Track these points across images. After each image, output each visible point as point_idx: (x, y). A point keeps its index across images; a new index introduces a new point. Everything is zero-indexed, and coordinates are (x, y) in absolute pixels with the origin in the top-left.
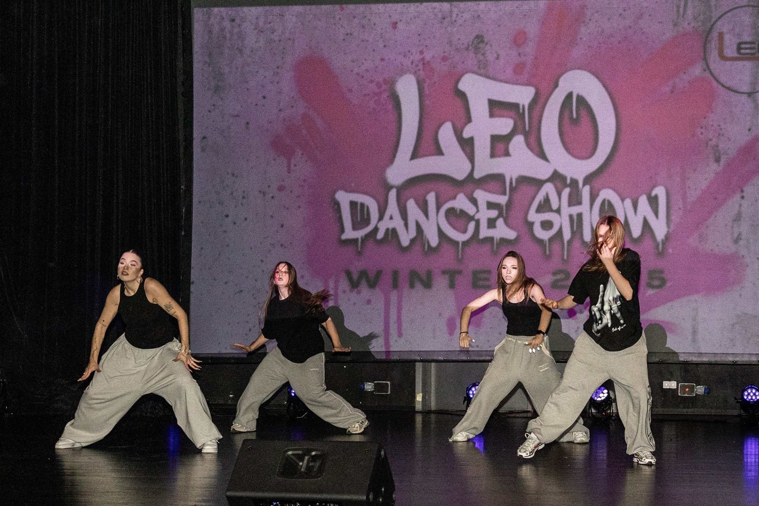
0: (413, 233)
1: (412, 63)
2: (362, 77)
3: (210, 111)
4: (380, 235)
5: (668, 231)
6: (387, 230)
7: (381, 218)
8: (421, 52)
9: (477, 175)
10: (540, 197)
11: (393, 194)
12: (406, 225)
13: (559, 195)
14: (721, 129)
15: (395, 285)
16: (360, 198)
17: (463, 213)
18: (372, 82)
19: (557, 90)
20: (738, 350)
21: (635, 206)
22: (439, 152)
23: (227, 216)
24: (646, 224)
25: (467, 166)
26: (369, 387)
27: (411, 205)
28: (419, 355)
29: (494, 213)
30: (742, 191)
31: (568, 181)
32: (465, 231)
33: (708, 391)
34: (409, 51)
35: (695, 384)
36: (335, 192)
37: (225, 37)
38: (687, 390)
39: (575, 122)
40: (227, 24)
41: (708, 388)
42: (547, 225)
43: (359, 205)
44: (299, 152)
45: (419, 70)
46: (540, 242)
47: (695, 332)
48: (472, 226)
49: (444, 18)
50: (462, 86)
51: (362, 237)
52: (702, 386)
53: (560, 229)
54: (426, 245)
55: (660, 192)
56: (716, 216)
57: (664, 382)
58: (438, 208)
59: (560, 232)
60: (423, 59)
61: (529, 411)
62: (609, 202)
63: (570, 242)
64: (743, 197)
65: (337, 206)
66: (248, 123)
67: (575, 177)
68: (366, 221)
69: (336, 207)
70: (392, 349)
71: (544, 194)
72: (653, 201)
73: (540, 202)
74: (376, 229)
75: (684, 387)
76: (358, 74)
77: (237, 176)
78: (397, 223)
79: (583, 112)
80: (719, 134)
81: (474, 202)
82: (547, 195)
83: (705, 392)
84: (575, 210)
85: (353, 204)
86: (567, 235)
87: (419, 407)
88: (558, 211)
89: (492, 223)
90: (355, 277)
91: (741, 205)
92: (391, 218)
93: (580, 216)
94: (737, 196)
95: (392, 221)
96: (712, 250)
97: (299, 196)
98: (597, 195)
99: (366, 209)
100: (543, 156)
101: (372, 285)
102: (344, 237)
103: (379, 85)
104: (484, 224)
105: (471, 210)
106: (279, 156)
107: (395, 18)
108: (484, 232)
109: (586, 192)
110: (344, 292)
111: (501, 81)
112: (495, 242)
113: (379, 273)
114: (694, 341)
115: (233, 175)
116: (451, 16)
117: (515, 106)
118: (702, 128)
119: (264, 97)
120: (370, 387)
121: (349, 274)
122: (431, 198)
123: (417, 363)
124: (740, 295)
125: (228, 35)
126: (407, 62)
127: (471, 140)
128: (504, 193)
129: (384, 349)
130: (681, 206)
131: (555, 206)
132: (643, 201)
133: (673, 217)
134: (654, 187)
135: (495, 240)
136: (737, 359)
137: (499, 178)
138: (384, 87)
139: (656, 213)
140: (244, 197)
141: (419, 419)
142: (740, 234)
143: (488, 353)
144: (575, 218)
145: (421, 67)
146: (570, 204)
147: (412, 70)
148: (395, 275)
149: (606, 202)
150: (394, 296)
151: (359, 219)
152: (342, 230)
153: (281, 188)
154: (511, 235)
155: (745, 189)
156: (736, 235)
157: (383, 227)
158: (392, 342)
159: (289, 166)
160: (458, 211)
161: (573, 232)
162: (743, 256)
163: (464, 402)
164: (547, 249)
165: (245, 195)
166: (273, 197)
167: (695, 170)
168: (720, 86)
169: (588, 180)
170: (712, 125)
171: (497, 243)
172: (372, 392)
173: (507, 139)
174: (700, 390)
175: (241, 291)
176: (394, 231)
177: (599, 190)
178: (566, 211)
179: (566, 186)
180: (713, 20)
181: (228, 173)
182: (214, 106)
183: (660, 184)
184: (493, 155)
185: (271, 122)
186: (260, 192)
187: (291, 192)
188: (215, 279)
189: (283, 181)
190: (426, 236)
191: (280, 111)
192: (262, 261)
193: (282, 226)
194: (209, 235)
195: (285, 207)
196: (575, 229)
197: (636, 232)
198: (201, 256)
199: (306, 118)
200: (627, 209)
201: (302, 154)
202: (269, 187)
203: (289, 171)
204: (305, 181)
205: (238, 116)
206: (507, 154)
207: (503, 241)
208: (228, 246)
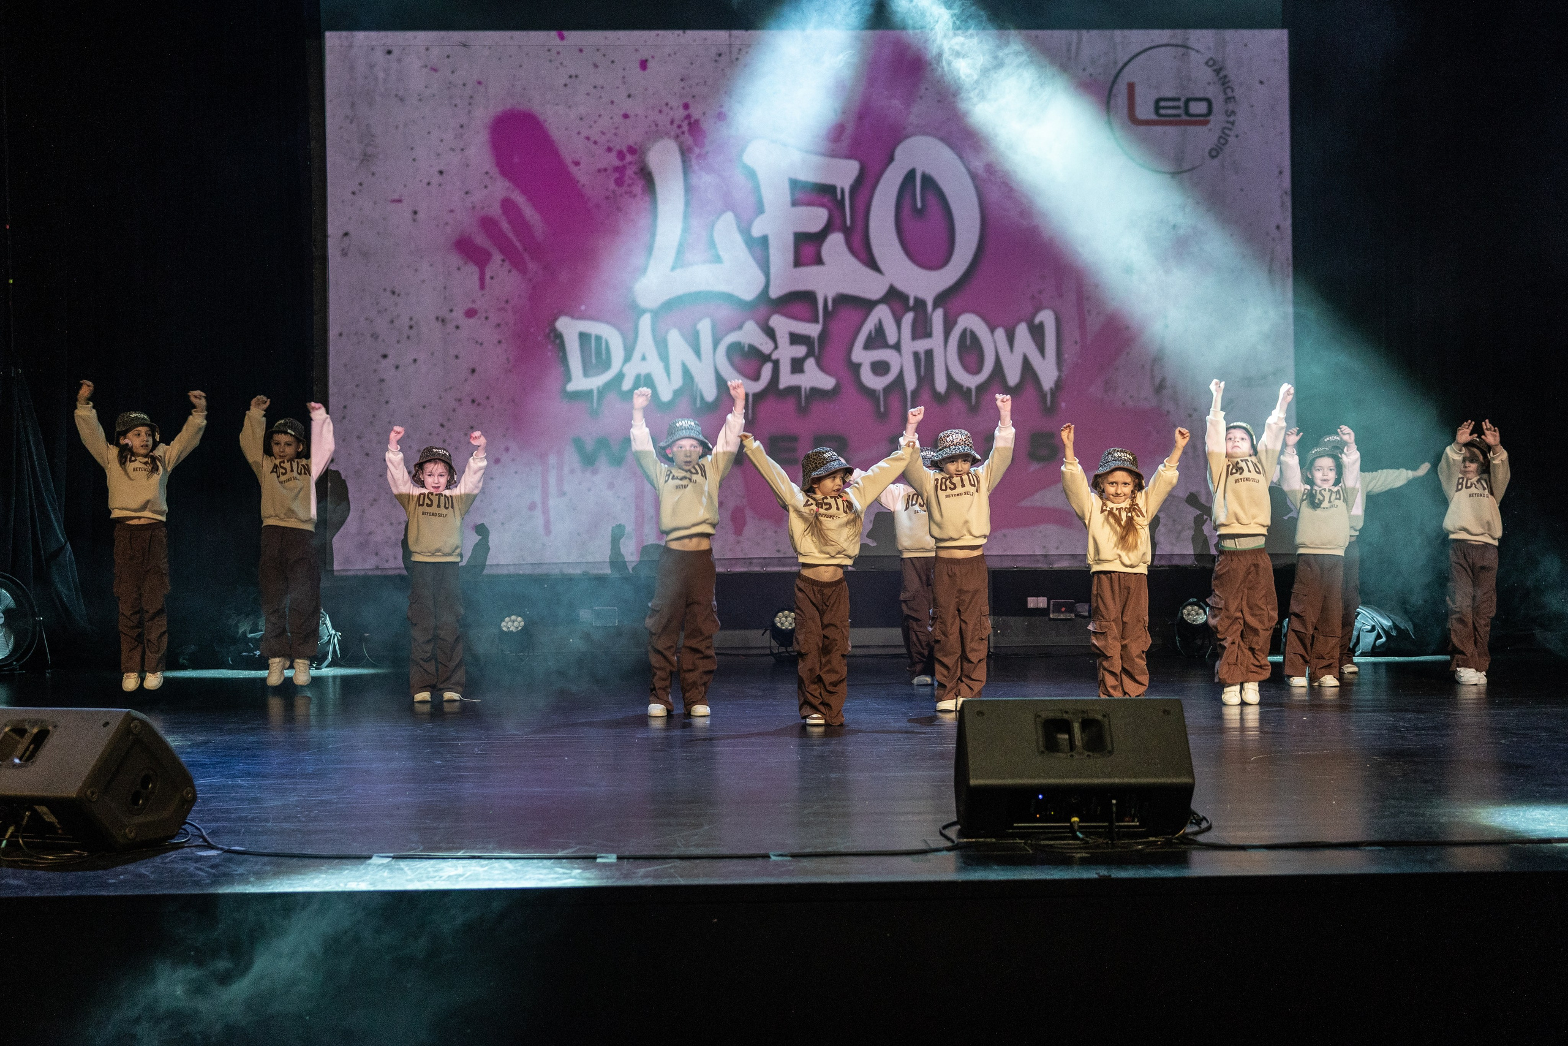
0: (677, 381)
1: (672, 122)
2: (595, 143)
3: (354, 193)
4: (627, 383)
5: (1059, 377)
6: (638, 375)
7: (628, 358)
8: (686, 106)
9: (775, 293)
10: (869, 326)
11: (645, 323)
12: (667, 369)
13: (898, 323)
16: (593, 328)
17: (753, 351)
18: (609, 150)
19: (892, 166)
20: (1163, 549)
21: (1011, 339)
22: (717, 258)
23: (385, 356)
24: (1027, 365)
25: (760, 279)
26: (586, 615)
27: (675, 338)
29: (800, 351)
31: (911, 302)
32: (756, 377)
34: (667, 104)
35: (1075, 601)
36: (555, 319)
37: (376, 79)
38: (1064, 609)
39: (920, 213)
40: (379, 56)
42: (880, 368)
43: (593, 339)
44: (497, 257)
45: (683, 133)
46: (870, 393)
48: (767, 370)
49: (720, 55)
50: (748, 158)
51: (598, 388)
53: (901, 376)
54: (698, 399)
55: (1046, 317)
56: (1128, 354)
57: (1029, 598)
58: (716, 344)
59: (900, 378)
60: (688, 117)
62: (973, 333)
63: (915, 390)
64: (1166, 326)
65: (559, 340)
66: (415, 213)
67: (921, 295)
68: (606, 365)
71: (876, 321)
72: (1037, 333)
73: (870, 334)
74: (620, 377)
75: (1058, 606)
76: (588, 138)
77: (399, 295)
78: (654, 367)
79: (932, 200)
81: (771, 333)
82: (880, 322)
84: (922, 345)
85: (584, 337)
86: (911, 383)
88: (897, 347)
89: (797, 366)
90: (590, 446)
92: (644, 358)
93: (929, 353)
95: (644, 364)
96: (1123, 404)
97: (499, 325)
98: (955, 323)
99: (604, 345)
100: (872, 264)
101: (616, 461)
102: (570, 387)
103: (621, 155)
104: (785, 367)
105: (766, 346)
106: (466, 263)
107: (644, 54)
108: (787, 379)
109: (937, 318)
110: (572, 471)
112: (803, 393)
115: (393, 293)
116: (730, 52)
117: (830, 189)
119: (441, 172)
121: (578, 444)
122: (705, 328)
125: (381, 75)
126: (663, 120)
127: (764, 240)
128: (816, 321)
130: (1078, 339)
131: (892, 339)
132: (1022, 330)
133: (1066, 356)
134: (1038, 309)
135: (803, 390)
136: (1162, 563)
137: (808, 297)
138: (629, 158)
139: (1041, 349)
140: (411, 327)
142: (1163, 380)
144: (922, 357)
145: (685, 128)
146: (915, 337)
147: (673, 134)
149: (968, 333)
151: (593, 360)
152: (568, 378)
153: (470, 313)
154: (827, 382)
155: (1170, 314)
156: (1157, 381)
157: (631, 371)
159: (482, 278)
160: (746, 348)
161: (919, 379)
162: (1168, 412)
164: (882, 403)
165: (413, 323)
166: (457, 327)
168: (1130, 162)
169: (941, 299)
171: (806, 397)
172: (589, 623)
173: (818, 238)
176: (648, 376)
177: (958, 315)
178: (910, 346)
179: (908, 309)
180: (1120, 65)
181: (385, 290)
182: (361, 184)
183: (1046, 308)
184: (798, 263)
185: (452, 211)
186: (437, 319)
187: (487, 318)
188: (367, 455)
189: (474, 302)
190: (697, 385)
191: (467, 193)
192: (442, 426)
193: (473, 371)
194: (357, 386)
195: (477, 342)
196: (922, 373)
197: (1013, 377)
198: (344, 418)
199: (507, 205)
200: (999, 345)
201: (503, 260)
202: (451, 311)
203: (482, 286)
204: (507, 302)
205: (399, 201)
206: (819, 261)
207: (815, 392)
208: (387, 402)
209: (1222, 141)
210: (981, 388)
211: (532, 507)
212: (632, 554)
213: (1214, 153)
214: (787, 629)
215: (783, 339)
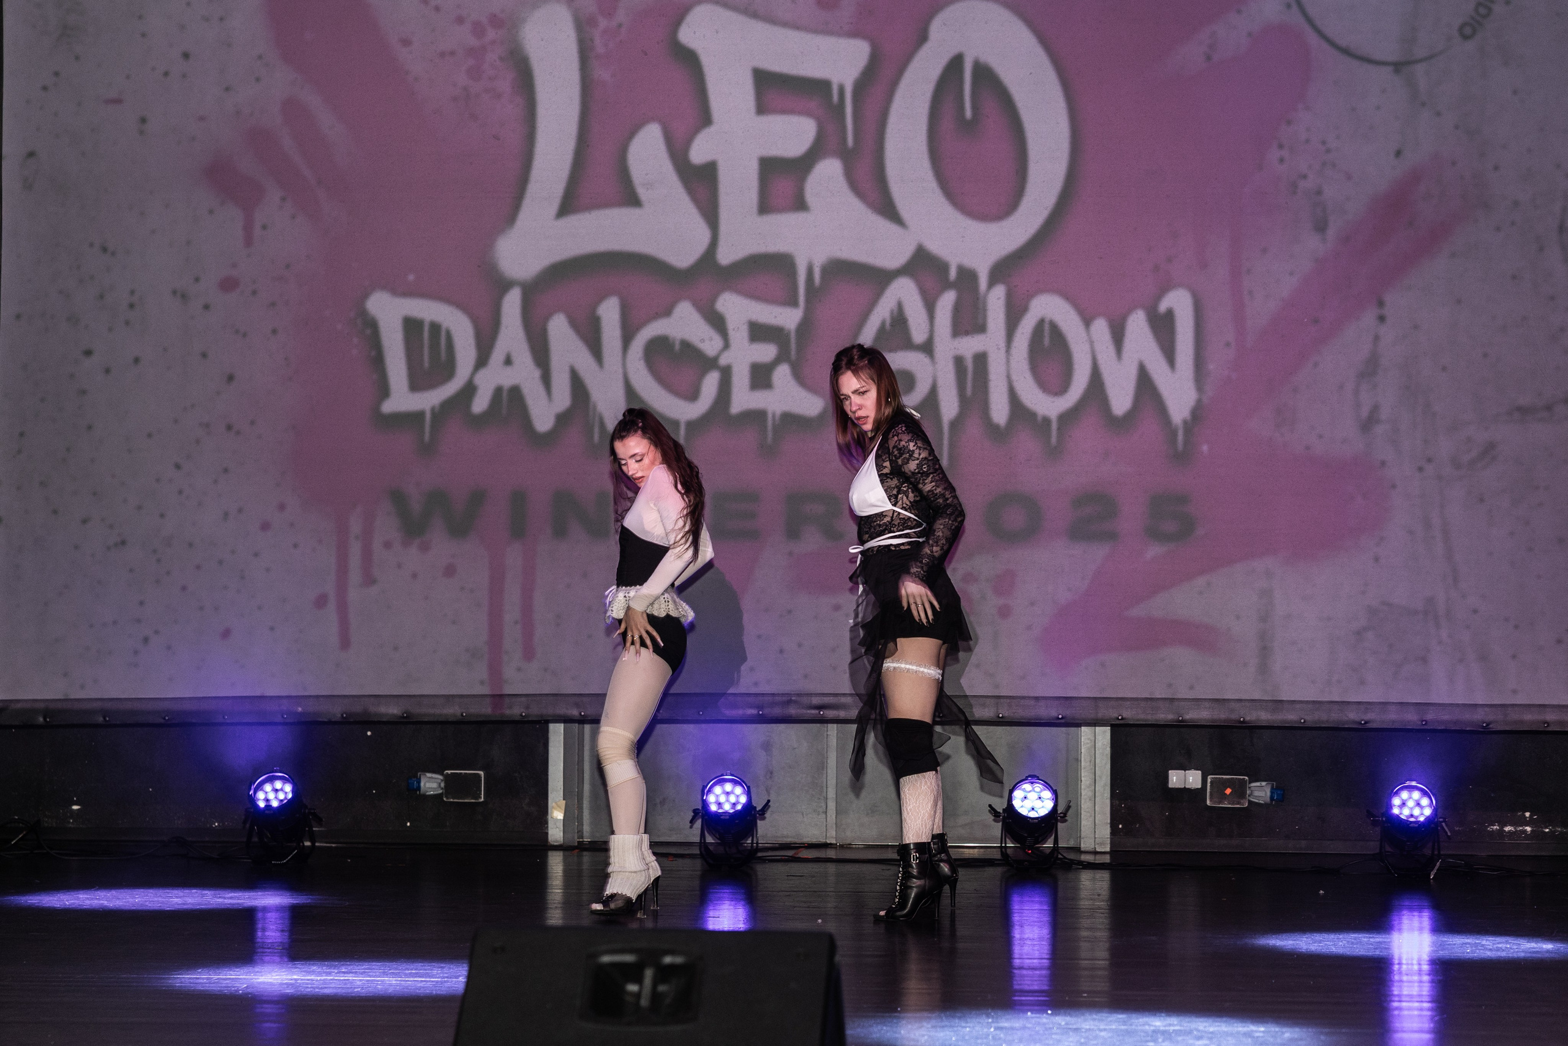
0: (563, 398)
3: (45, 88)
4: (480, 404)
5: (1199, 402)
6: (498, 390)
7: (482, 361)
9: (726, 256)
10: (882, 313)
11: (512, 303)
12: (546, 379)
13: (930, 308)
14: (1328, 151)
15: (518, 529)
16: (429, 311)
17: (689, 352)
18: (460, 20)
19: (926, 48)
20: (1372, 694)
21: (1118, 336)
22: (632, 199)
23: (88, 353)
24: (1145, 383)
25: (701, 235)
26: (431, 784)
27: (559, 328)
28: (577, 705)
29: (766, 352)
30: (1381, 304)
31: (953, 273)
32: (693, 395)
33: (1280, 795)
35: (1246, 778)
36: (366, 296)
38: (1228, 791)
39: (969, 128)
41: (1278, 788)
43: (426, 329)
44: (274, 194)
47: (1265, 651)
48: (710, 383)
50: (687, 35)
51: (433, 409)
52: (1264, 784)
53: (933, 392)
54: (596, 430)
55: (1179, 302)
56: (1316, 365)
57: (1170, 772)
58: (627, 339)
59: (932, 399)
61: (831, 844)
62: (1056, 331)
63: (955, 424)
64: (1382, 319)
65: (371, 329)
66: (143, 120)
67: (969, 262)
68: (445, 368)
69: (368, 332)
70: (508, 690)
71: (893, 304)
72: (1163, 327)
73: (883, 323)
74: (469, 390)
75: (1219, 786)
76: (426, 2)
77: (113, 254)
78: (524, 375)
79: (991, 106)
80: (1324, 164)
81: (718, 323)
82: (900, 306)
83: (1272, 798)
84: (969, 346)
85: (412, 326)
86: (949, 407)
87: (556, 833)
88: (928, 348)
89: (761, 376)
90: (416, 504)
91: (1376, 338)
92: (508, 361)
93: (981, 359)
94: (1369, 318)
95: (509, 370)
96: (1308, 448)
97: (273, 304)
98: (1025, 309)
99: (443, 337)
100: (887, 209)
101: (459, 529)
102: (387, 407)
103: (478, 30)
104: (741, 379)
105: (708, 342)
106: (222, 204)
108: (743, 399)
109: (996, 300)
110: (387, 545)
111: (785, 24)
112: (770, 423)
113: (478, 498)
114: (1264, 668)
115: (104, 250)
117: (820, 87)
118: (1281, 146)
119: (186, 55)
120: (435, 785)
121: (398, 498)
122: (610, 312)
123: (552, 726)
124: (1377, 559)
127: (710, 170)
128: (793, 303)
129: (485, 690)
130: (1232, 339)
131: (919, 335)
132: (1137, 324)
133: (1211, 367)
134: (1165, 288)
135: (770, 416)
136: (1369, 716)
137: (781, 264)
138: (491, 34)
139: (1169, 353)
140: (132, 306)
141: (556, 865)
142: (1376, 408)
143: (751, 699)
144: (970, 364)
146: (957, 332)
148: (519, 500)
149: (1047, 327)
150: (514, 556)
151: (426, 364)
152: (384, 391)
153: (228, 285)
154: (809, 405)
155: (1388, 298)
156: (1365, 412)
157: (488, 381)
158: (509, 672)
159: (248, 228)
160: (677, 347)
161: (964, 402)
162: (1383, 463)
163: (692, 822)
165: (134, 299)
166: (206, 307)
167: (1264, 251)
168: (1325, 45)
169: (1001, 271)
170: (1307, 141)
171: (775, 428)
172: (440, 796)
173: (803, 165)
174: (1261, 792)
175: (123, 543)
176: (516, 393)
177: (1030, 296)
178: (947, 346)
179: (947, 285)
181: (91, 245)
182: (56, 74)
183: (1180, 285)
184: (765, 207)
185: (202, 119)
186: (174, 292)
187: (254, 293)
188: (55, 512)
189: (234, 266)
190: (595, 407)
191: (227, 89)
192: (178, 467)
193: (231, 378)
194: (42, 400)
195: (237, 332)
196: (969, 391)
197: (1121, 400)
198: (19, 452)
199: (292, 109)
200: (1098, 347)
201: (283, 199)
202: (197, 280)
203: (248, 241)
204: (288, 266)
205: (118, 101)
206: (800, 204)
207: (790, 420)
208: (90, 427)
209: (1482, 11)
210: (1068, 418)
211: (321, 601)
212: (482, 683)
213: (1468, 31)
214: (726, 812)
215: (739, 333)
